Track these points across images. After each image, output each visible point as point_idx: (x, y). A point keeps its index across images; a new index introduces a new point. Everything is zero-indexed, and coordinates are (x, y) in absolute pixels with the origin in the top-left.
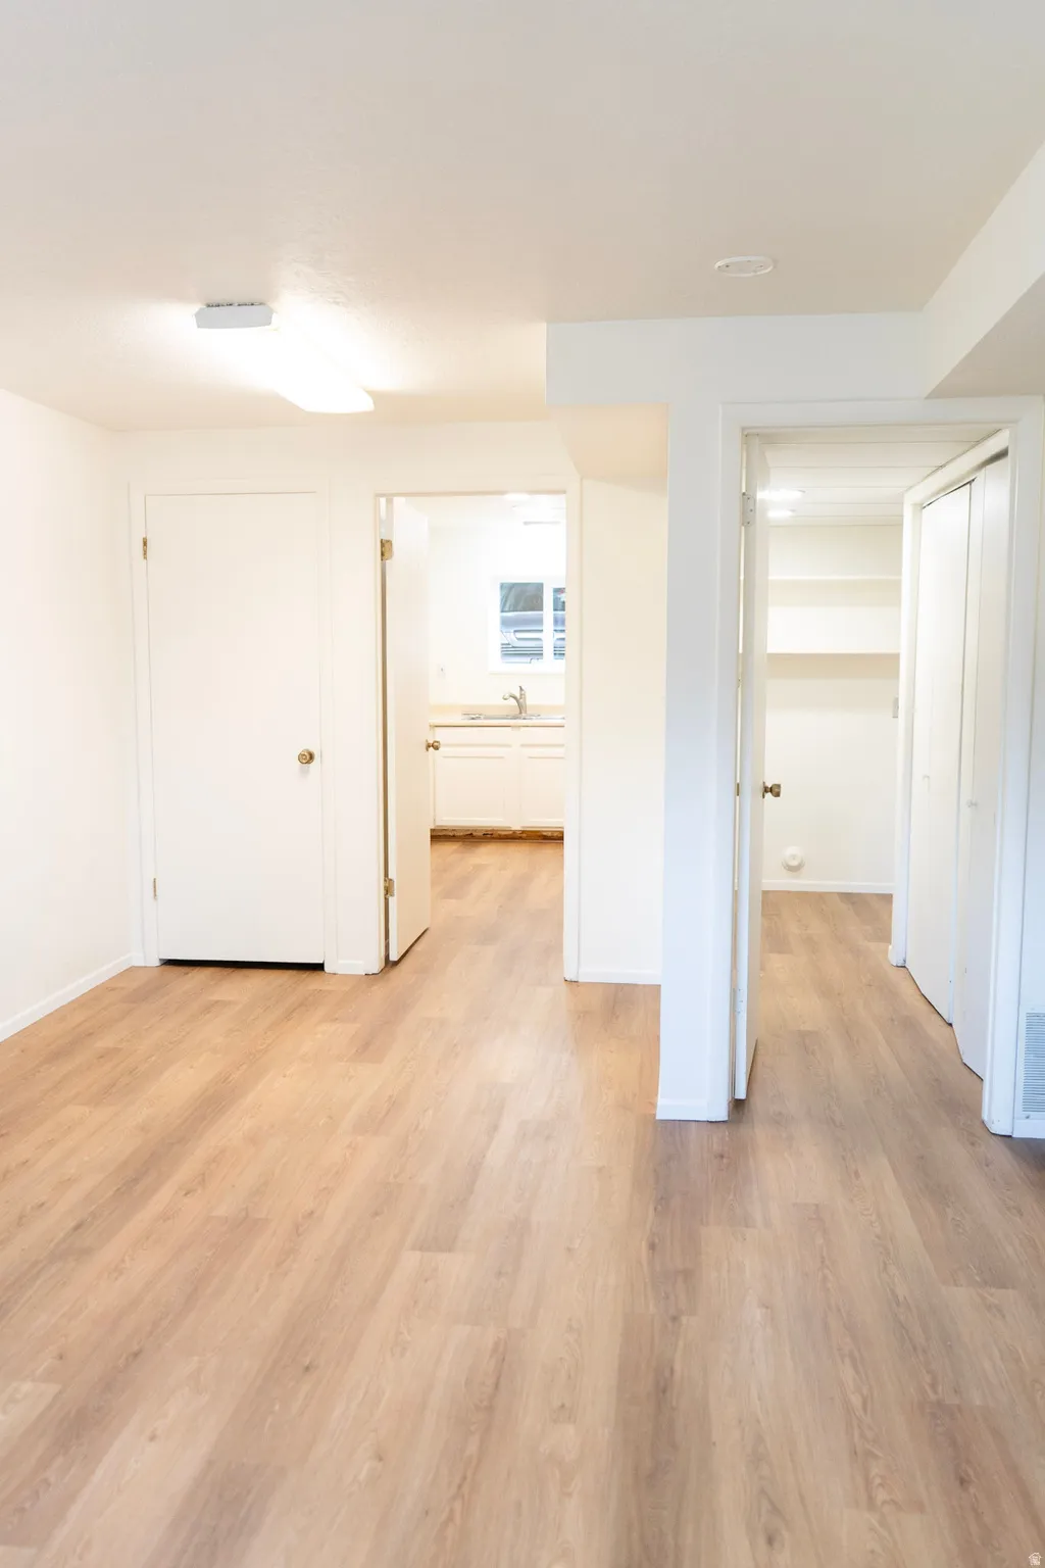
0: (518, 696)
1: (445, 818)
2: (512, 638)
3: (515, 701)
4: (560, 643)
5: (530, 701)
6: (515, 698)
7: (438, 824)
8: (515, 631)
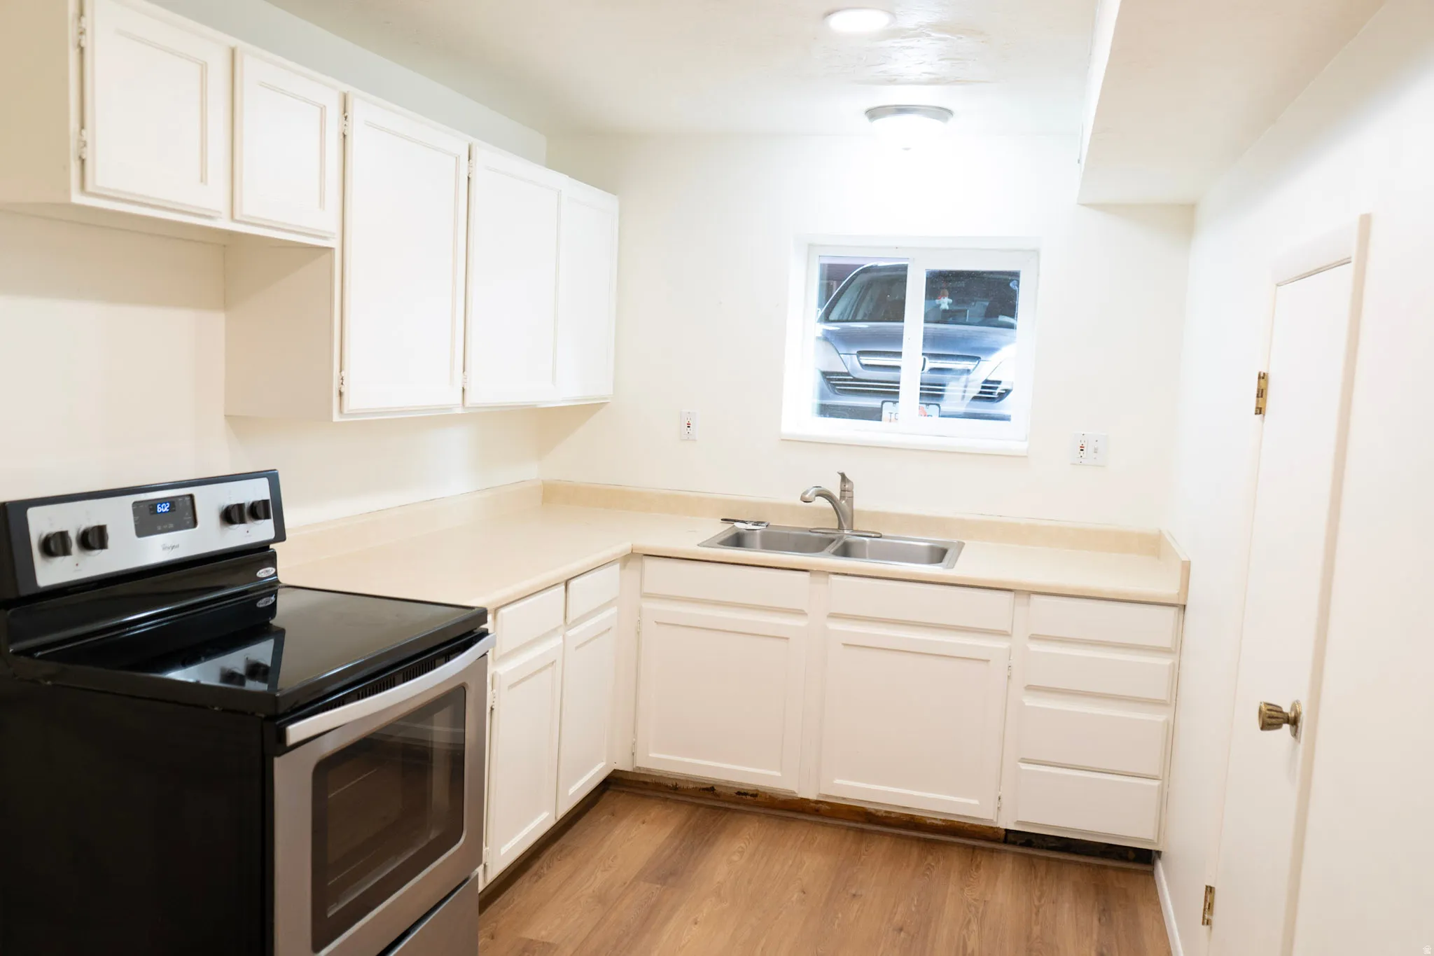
0: (837, 494)
1: (652, 755)
2: (850, 362)
3: (829, 505)
4: (937, 377)
5: (862, 502)
6: (828, 496)
7: (639, 764)
8: (860, 353)
